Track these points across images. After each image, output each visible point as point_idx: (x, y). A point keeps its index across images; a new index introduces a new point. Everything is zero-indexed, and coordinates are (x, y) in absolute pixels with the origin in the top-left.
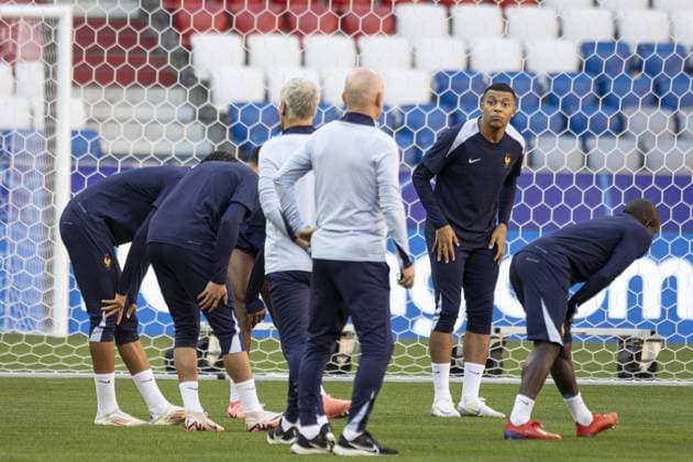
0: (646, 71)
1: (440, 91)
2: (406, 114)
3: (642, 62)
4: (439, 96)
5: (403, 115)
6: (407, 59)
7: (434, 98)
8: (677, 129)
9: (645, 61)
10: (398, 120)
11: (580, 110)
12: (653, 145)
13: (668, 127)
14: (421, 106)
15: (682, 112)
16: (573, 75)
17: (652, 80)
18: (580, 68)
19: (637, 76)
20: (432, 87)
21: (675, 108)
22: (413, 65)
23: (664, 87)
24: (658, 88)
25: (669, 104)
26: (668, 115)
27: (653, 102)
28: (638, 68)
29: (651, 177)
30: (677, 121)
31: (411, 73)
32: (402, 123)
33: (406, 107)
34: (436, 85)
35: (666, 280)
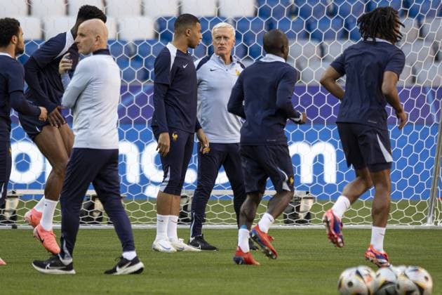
0: (300, 15)
1: (160, 30)
2: (138, 46)
3: (297, 9)
4: (160, 34)
5: (136, 47)
6: (138, 9)
7: (156, 35)
8: (322, 54)
9: (299, 8)
10: (133, 50)
11: (256, 42)
12: (306, 65)
13: (316, 53)
14: (147, 41)
15: (326, 43)
16: (251, 19)
17: (305, 21)
18: (256, 14)
19: (295, 19)
20: (155, 27)
21: (321, 40)
22: (142, 13)
23: (312, 26)
24: (309, 27)
25: (317, 37)
26: (316, 45)
27: (306, 36)
28: (296, 13)
29: (305, 87)
30: (322, 49)
31: (140, 18)
32: (135, 53)
33: (137, 42)
34: (158, 27)
35: (316, 157)
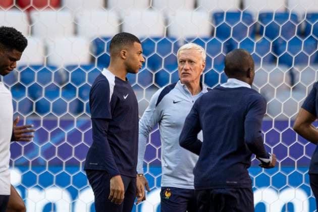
0: (266, 35)
1: (97, 54)
2: (70, 73)
3: (262, 28)
4: (97, 58)
5: (68, 73)
6: (70, 28)
7: (93, 60)
8: (292, 83)
9: (265, 27)
10: (64, 77)
11: (212, 68)
12: (273, 96)
13: (285, 81)
14: (82, 66)
15: (296, 69)
16: (206, 39)
17: (271, 42)
18: (212, 34)
19: (259, 39)
20: (91, 50)
21: (290, 65)
22: (76, 33)
23: (281, 48)
24: (276, 49)
25: (286, 61)
26: (285, 71)
27: (272, 60)
28: (260, 33)
29: (272, 122)
30: (292, 76)
31: (73, 39)
32: (67, 80)
33: (70, 67)
34: (94, 50)
35: (284, 206)
